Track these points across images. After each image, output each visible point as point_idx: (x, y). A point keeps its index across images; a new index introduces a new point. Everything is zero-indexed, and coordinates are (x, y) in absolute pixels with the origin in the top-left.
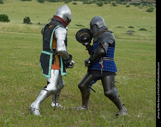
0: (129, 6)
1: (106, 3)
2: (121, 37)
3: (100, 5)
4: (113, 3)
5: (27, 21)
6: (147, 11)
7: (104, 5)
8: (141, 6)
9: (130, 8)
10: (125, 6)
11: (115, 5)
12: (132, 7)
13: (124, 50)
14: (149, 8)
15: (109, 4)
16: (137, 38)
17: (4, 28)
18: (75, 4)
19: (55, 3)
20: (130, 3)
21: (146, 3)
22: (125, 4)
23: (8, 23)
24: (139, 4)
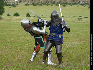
0: (78, 6)
1: (67, 5)
2: (75, 22)
3: (64, 6)
4: (71, 5)
5: (28, 15)
6: (88, 8)
7: (66, 6)
8: (85, 5)
9: (79, 7)
10: (77, 6)
11: (72, 6)
12: (80, 6)
13: (77, 28)
14: (89, 6)
15: (69, 5)
16: (83, 22)
17: (17, 19)
18: (51, 6)
19: (42, 6)
20: (79, 4)
21: (87, 4)
22: (76, 5)
23: (19, 17)
24: (84, 5)
